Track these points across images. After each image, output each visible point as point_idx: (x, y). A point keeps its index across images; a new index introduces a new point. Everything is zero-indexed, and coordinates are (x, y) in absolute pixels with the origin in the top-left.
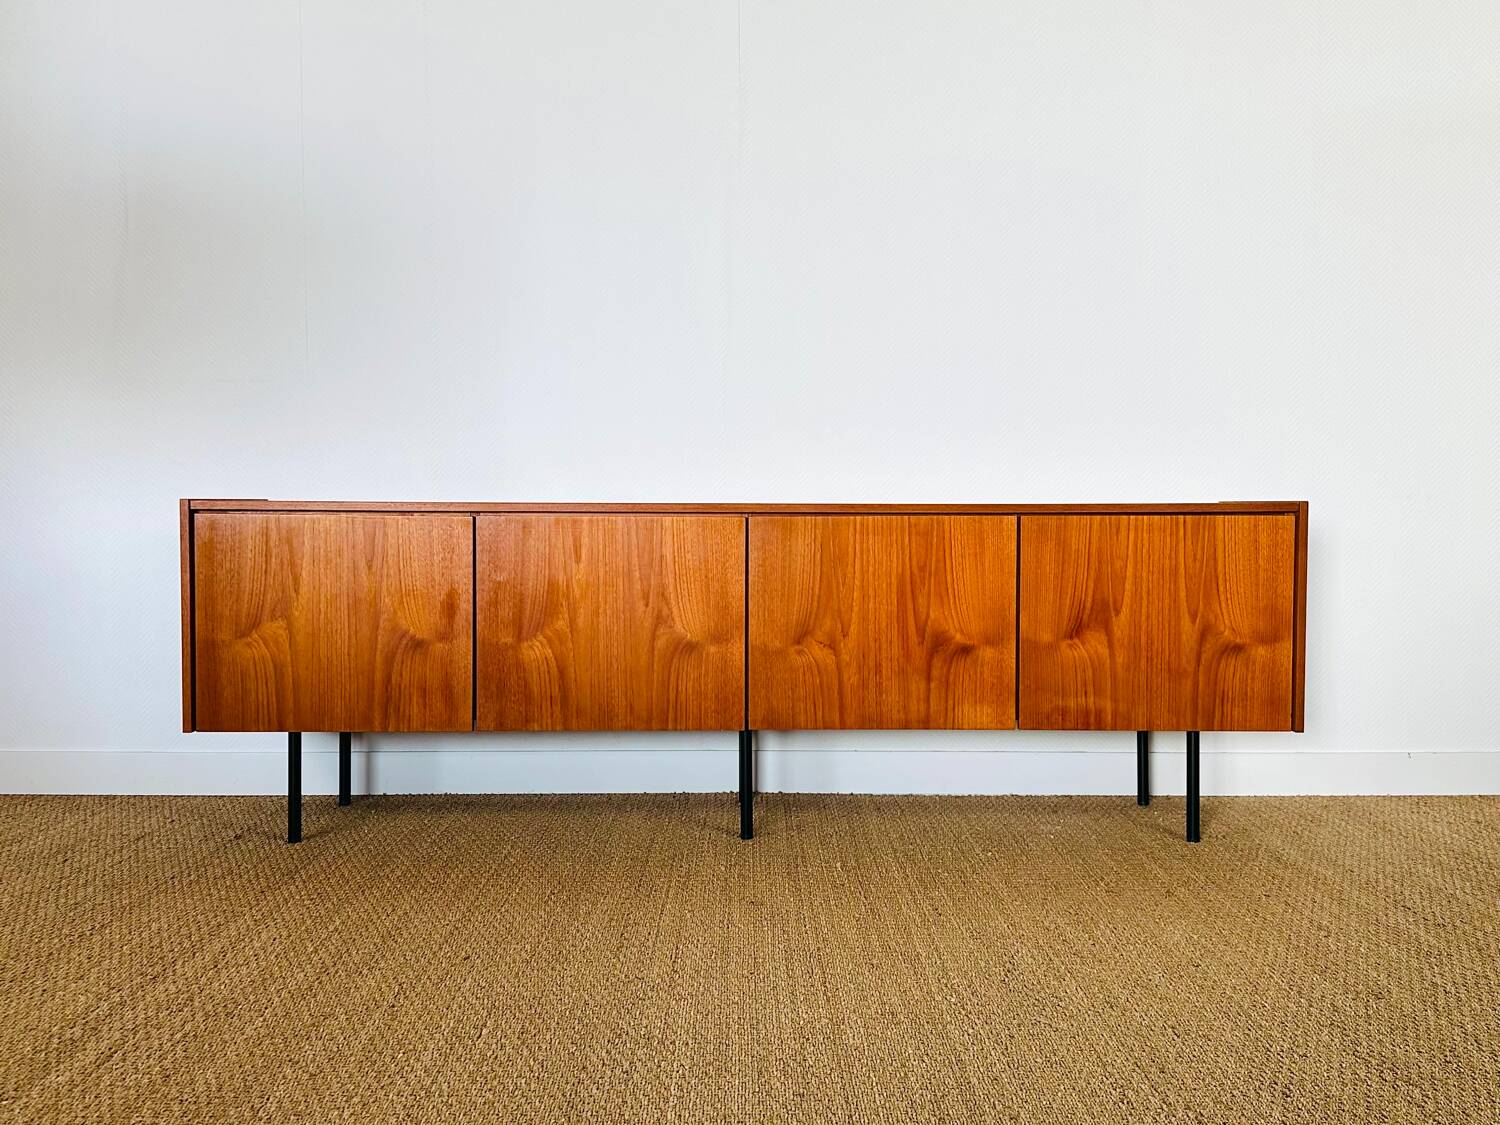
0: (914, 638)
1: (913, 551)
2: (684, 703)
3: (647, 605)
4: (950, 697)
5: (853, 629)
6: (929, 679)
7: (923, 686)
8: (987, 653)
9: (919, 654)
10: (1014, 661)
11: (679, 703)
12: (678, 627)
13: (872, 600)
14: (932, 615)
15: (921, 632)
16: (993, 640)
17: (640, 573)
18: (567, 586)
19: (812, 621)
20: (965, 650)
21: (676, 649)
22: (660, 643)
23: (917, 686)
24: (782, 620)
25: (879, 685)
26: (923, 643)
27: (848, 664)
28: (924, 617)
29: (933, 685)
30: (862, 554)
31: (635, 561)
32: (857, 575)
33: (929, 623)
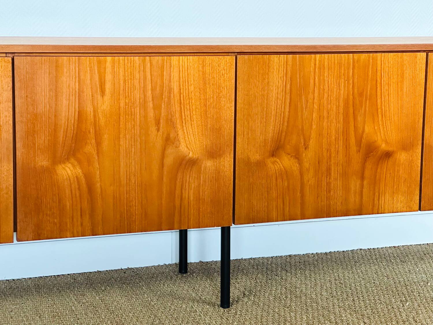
0: (354, 148)
1: (356, 81)
2: (187, 207)
3: (158, 130)
4: (377, 190)
5: (312, 143)
6: (362, 178)
7: (359, 182)
8: (402, 157)
9: (356, 159)
10: (420, 161)
11: (183, 208)
12: (183, 148)
13: (326, 120)
14: (367, 130)
15: (359, 143)
16: (406, 147)
17: (153, 104)
18: (95, 116)
19: (283, 137)
20: (388, 155)
21: (180, 164)
22: (169, 161)
23: (354, 184)
24: (261, 137)
25: (328, 184)
26: (359, 151)
27: (308, 170)
28: (361, 132)
29: (365, 183)
30: (320, 85)
31: (149, 93)
32: (316, 101)
33: (364, 136)
